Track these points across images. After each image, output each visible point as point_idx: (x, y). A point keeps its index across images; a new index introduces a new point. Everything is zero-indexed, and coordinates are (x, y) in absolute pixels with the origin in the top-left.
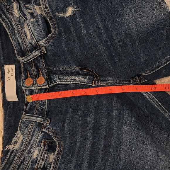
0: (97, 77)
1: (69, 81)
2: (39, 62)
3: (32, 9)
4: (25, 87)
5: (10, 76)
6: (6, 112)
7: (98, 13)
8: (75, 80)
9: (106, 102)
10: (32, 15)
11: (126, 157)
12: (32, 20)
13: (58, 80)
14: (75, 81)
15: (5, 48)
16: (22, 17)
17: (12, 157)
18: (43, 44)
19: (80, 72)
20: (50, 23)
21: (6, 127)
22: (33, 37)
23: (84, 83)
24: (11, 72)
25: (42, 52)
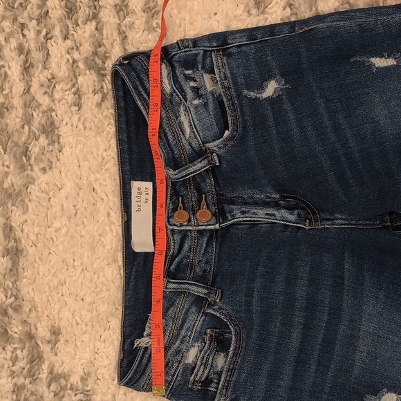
0: (314, 213)
1: (261, 216)
2: (204, 181)
3: (198, 80)
4: (173, 225)
5: (142, 203)
6: (131, 272)
7: (321, 96)
8: (273, 215)
9: (330, 261)
10: (196, 90)
11: (364, 362)
12: (196, 102)
13: (239, 215)
14: (273, 217)
15: (134, 148)
16: (177, 95)
17: (145, 360)
18: (215, 148)
19: (282, 202)
20: (226, 105)
21: (130, 300)
22: (196, 133)
23: (290, 222)
24: (144, 197)
25: (212, 164)
